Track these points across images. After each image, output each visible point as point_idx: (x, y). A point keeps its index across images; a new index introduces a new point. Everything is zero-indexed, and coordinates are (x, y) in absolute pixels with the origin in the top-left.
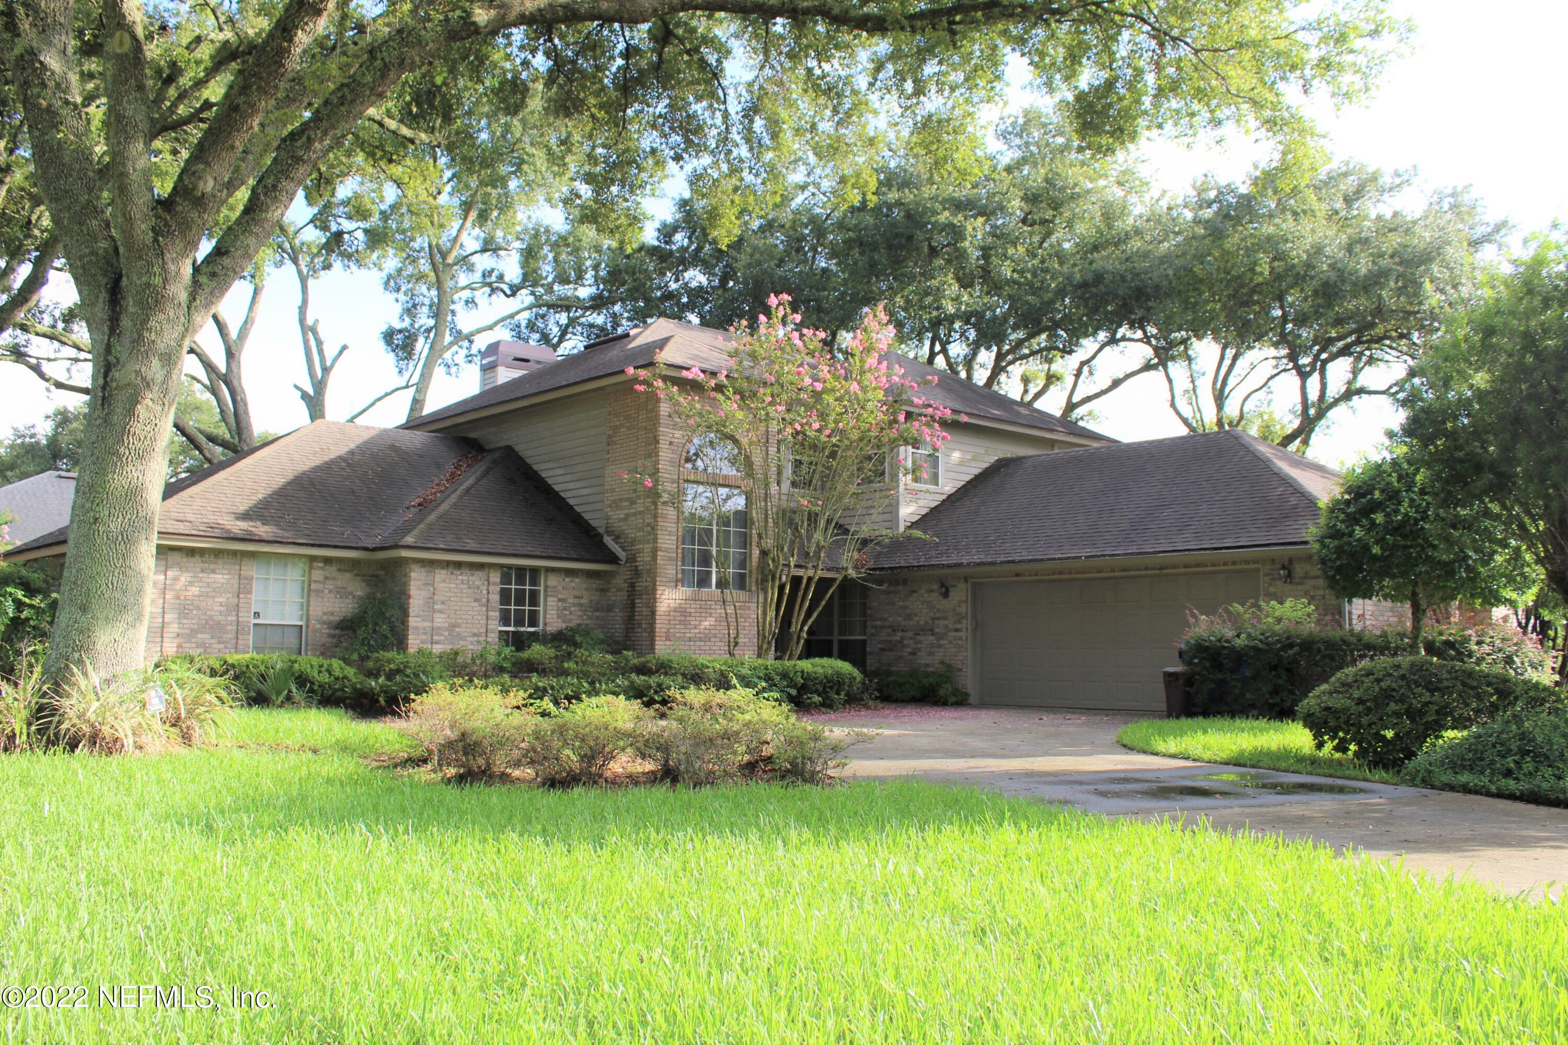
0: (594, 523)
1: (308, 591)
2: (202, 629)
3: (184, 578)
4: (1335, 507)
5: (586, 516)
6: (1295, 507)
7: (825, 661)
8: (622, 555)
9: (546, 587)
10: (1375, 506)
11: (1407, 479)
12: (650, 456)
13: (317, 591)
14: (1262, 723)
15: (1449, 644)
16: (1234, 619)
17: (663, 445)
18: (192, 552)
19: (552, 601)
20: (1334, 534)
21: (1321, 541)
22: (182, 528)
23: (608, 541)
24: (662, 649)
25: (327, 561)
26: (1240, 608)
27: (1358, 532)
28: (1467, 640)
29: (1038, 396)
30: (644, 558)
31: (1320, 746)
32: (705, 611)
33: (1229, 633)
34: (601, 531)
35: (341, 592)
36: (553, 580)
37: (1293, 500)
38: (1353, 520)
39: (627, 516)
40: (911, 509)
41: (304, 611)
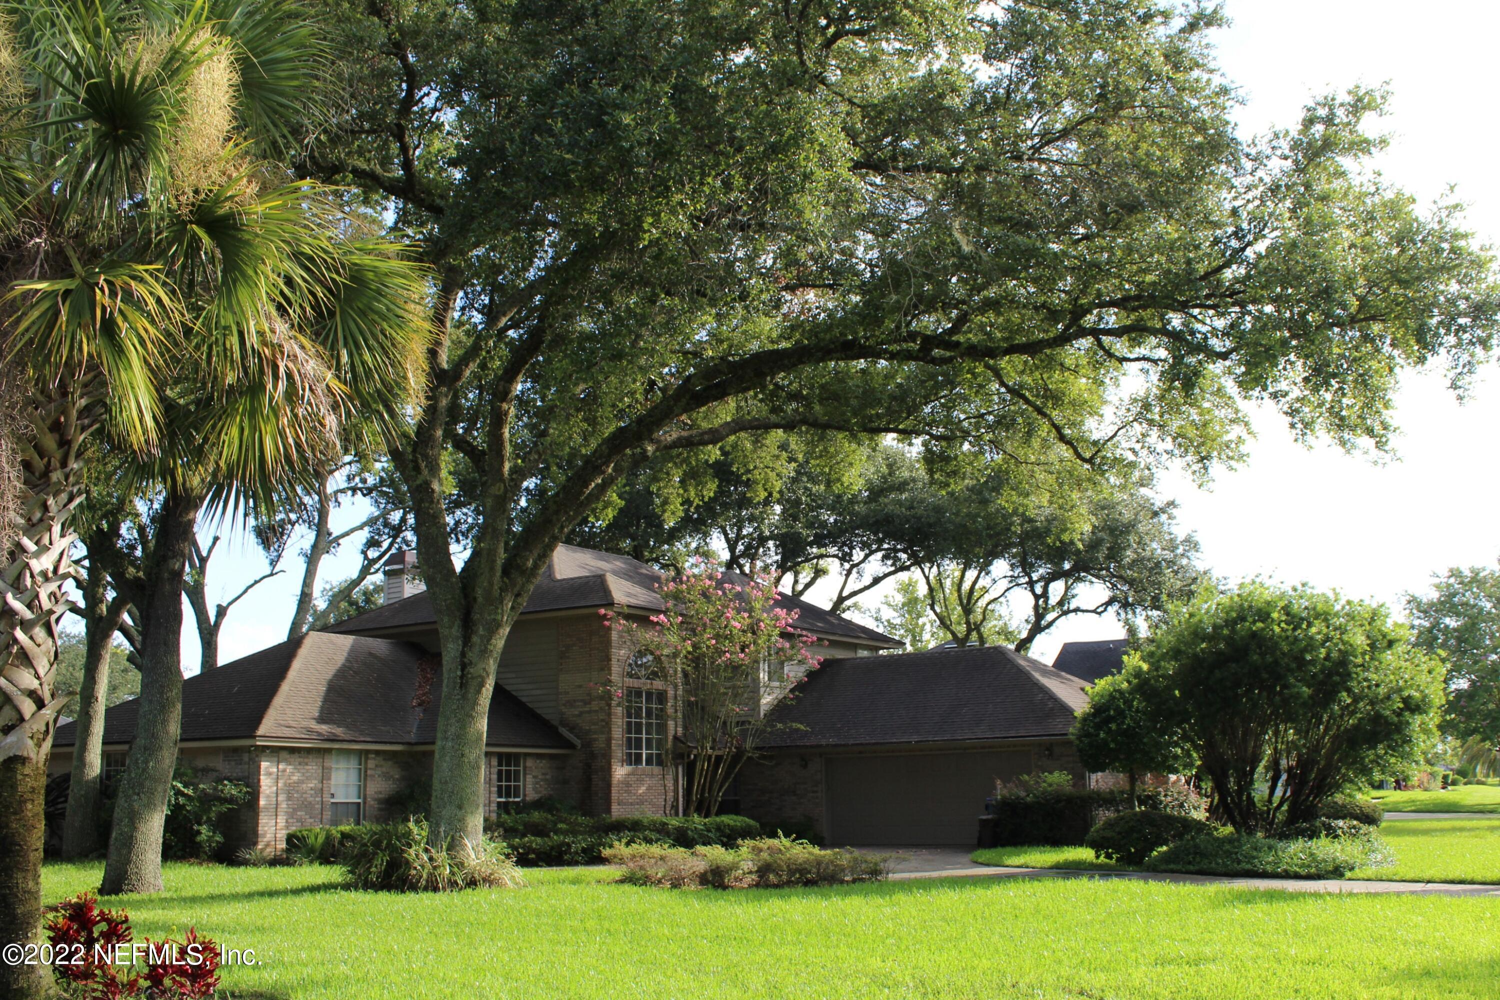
0: (547, 717)
1: (363, 776)
2: (299, 809)
3: (289, 769)
4: (1086, 718)
5: (539, 711)
6: (1052, 709)
7: (740, 818)
8: (578, 742)
9: (525, 768)
10: (1110, 719)
11: (1128, 703)
12: (602, 669)
13: (372, 776)
14: (1048, 848)
15: (1150, 797)
16: (1024, 784)
17: (614, 662)
18: (293, 750)
19: (529, 778)
20: (1088, 735)
21: (1079, 738)
22: (288, 732)
23: (563, 731)
24: (617, 812)
25: (377, 753)
26: (1026, 777)
27: (1102, 735)
29: (808, 586)
30: (600, 744)
31: (1098, 857)
32: (640, 781)
33: (1022, 794)
34: (555, 723)
35: (386, 776)
36: (530, 763)
37: (1050, 704)
38: (1098, 727)
39: (581, 713)
40: (767, 700)
41: (362, 791)
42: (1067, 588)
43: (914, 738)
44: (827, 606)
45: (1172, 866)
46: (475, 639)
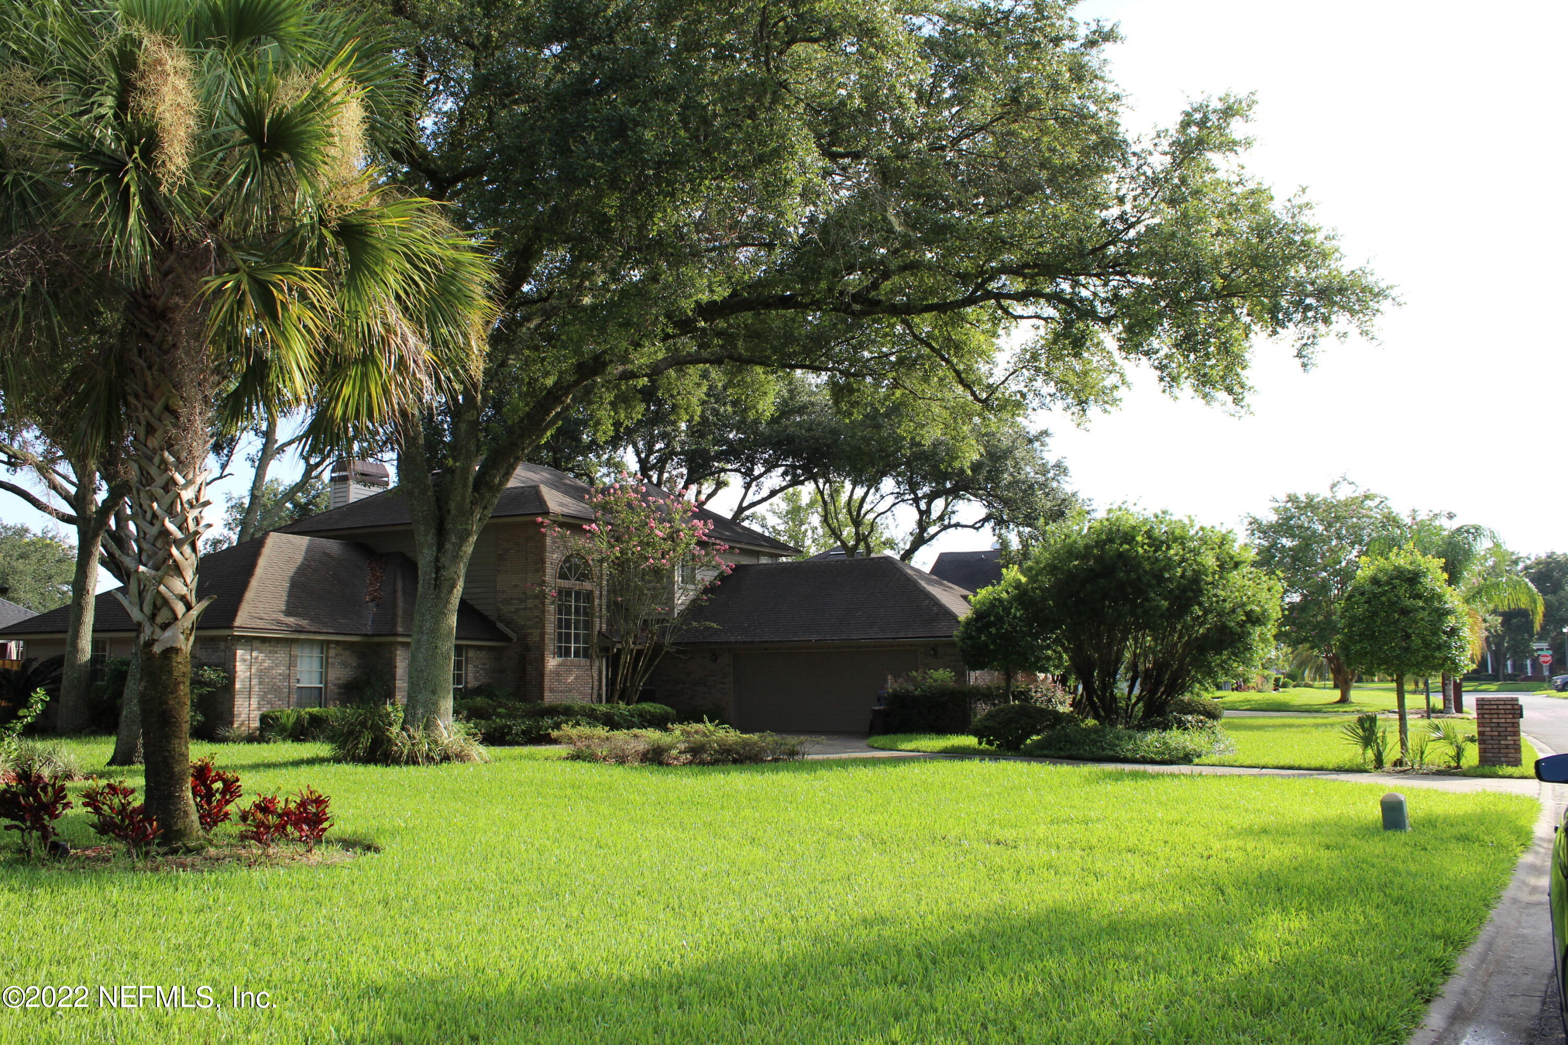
0: (486, 613)
1: (325, 664)
2: (270, 692)
3: (261, 656)
4: (969, 623)
5: (478, 608)
6: (937, 614)
7: (659, 706)
8: (514, 636)
9: (467, 658)
10: (990, 625)
11: (1007, 610)
12: (537, 571)
13: (333, 664)
14: (934, 736)
15: (1021, 692)
16: (913, 680)
17: (548, 565)
18: (264, 640)
19: (471, 667)
20: (970, 637)
21: (963, 640)
22: (261, 624)
23: (500, 625)
24: (549, 698)
25: (337, 643)
26: (914, 673)
27: (983, 638)
28: (1030, 690)
29: (710, 497)
30: (534, 637)
31: (980, 743)
32: (569, 671)
33: (911, 688)
34: (493, 618)
35: (345, 664)
36: (471, 654)
37: (935, 609)
38: (980, 631)
39: (517, 610)
40: (681, 600)
41: (323, 677)
42: (947, 505)
43: (814, 638)
44: (729, 515)
45: (1045, 752)
46: (448, 546)
